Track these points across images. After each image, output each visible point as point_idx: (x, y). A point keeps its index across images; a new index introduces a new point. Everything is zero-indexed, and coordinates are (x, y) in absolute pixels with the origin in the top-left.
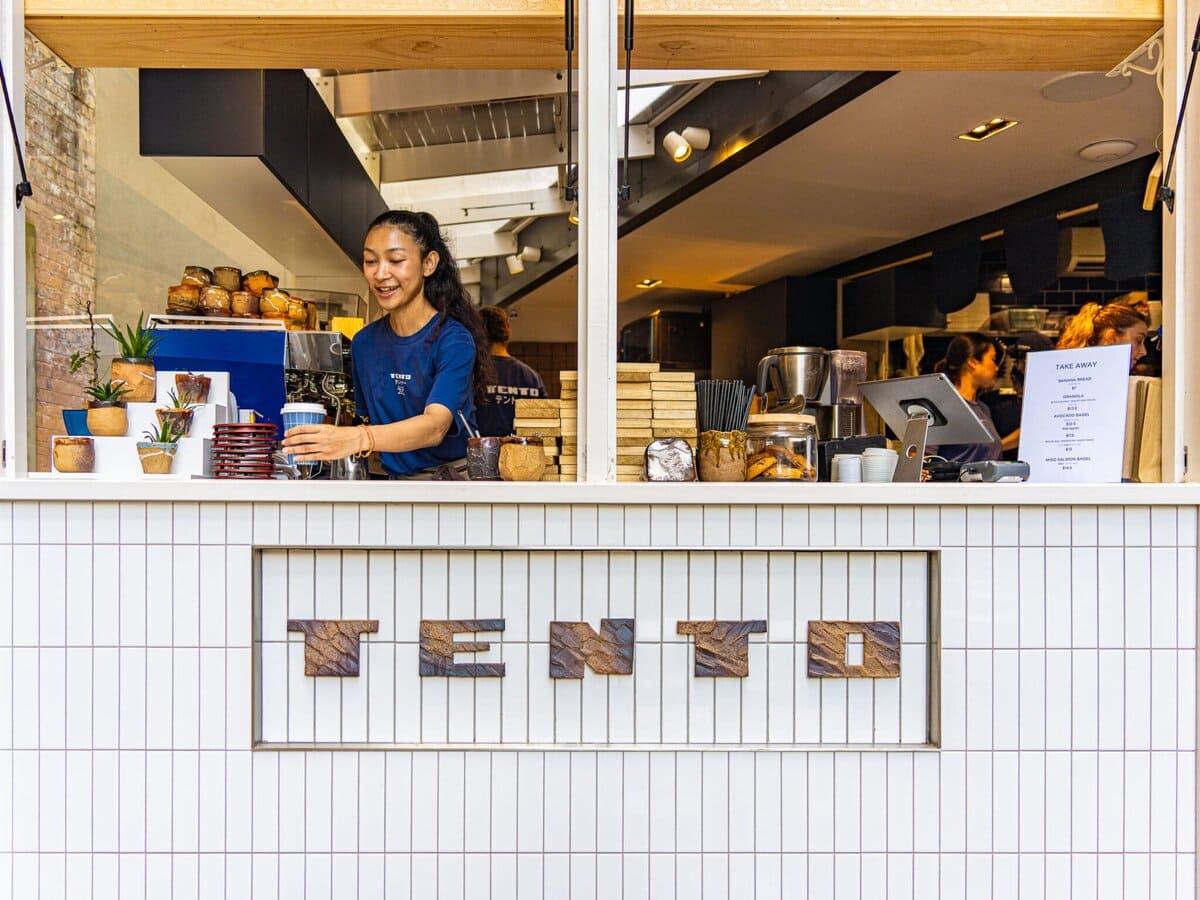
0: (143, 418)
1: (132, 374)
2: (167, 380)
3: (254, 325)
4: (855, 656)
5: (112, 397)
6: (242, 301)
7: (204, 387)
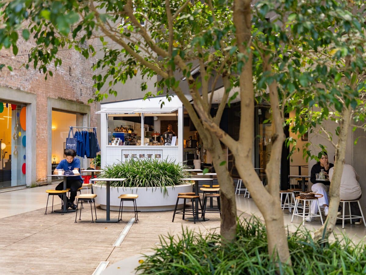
0: (115, 141)
1: (114, 138)
2: (116, 138)
3: (122, 133)
4: (158, 156)
5: (113, 140)
6: (121, 130)
7: (118, 139)
